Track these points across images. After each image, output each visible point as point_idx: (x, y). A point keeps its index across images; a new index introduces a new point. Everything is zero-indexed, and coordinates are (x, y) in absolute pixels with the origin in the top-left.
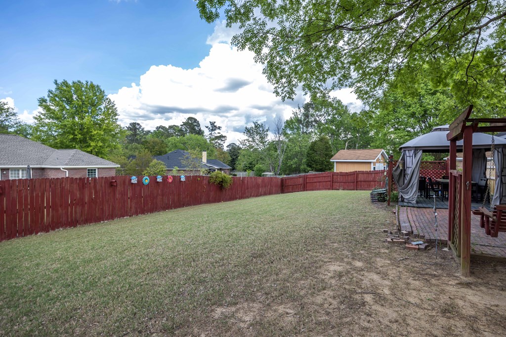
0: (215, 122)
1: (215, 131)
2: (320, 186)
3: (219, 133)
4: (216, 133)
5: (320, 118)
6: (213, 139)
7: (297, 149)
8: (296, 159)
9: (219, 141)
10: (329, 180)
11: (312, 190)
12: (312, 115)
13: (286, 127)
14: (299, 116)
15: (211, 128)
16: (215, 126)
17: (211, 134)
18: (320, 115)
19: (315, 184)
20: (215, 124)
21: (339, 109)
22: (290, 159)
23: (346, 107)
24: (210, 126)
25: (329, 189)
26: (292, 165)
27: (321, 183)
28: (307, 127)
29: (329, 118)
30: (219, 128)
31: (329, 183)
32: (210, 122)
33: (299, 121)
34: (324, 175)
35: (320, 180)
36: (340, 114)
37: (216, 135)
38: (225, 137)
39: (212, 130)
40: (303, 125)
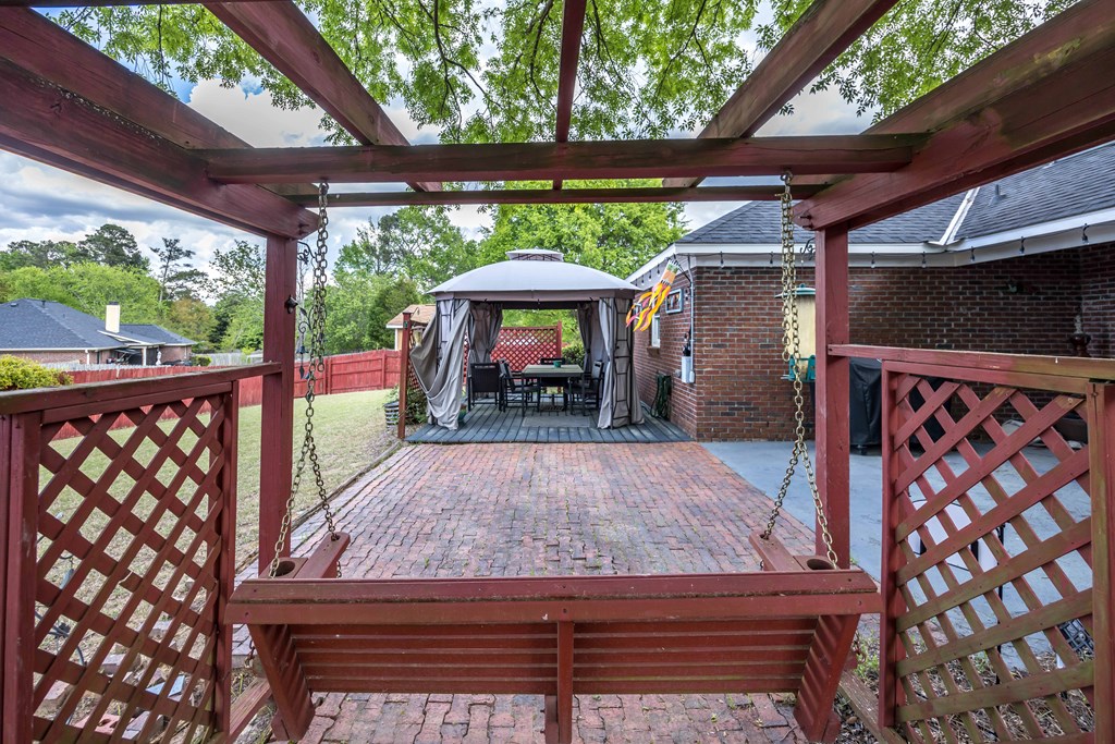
0: (177, 241)
1: (177, 261)
2: (359, 381)
3: (188, 265)
4: (180, 265)
5: (411, 245)
6: (170, 280)
7: (357, 303)
8: (353, 324)
9: (189, 285)
10: (379, 367)
11: (345, 390)
12: (396, 240)
13: (343, 260)
14: (371, 241)
15: (167, 254)
16: (178, 250)
17: (166, 267)
18: (412, 242)
19: (351, 377)
20: (178, 245)
21: (445, 233)
22: (341, 324)
23: (458, 229)
24: (163, 248)
25: (378, 387)
26: (344, 335)
27: (362, 376)
28: (387, 261)
29: (428, 247)
30: (188, 254)
31: (379, 373)
32: (166, 240)
33: (370, 249)
34: (369, 358)
35: (360, 367)
36: (447, 242)
37: (179, 270)
38: (203, 274)
39: (170, 258)
40: (377, 257)
